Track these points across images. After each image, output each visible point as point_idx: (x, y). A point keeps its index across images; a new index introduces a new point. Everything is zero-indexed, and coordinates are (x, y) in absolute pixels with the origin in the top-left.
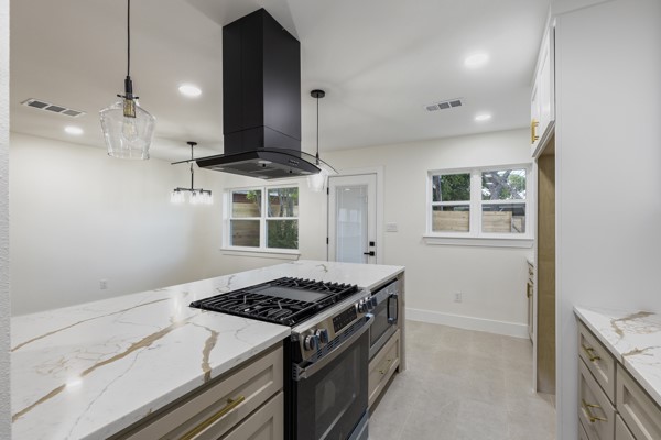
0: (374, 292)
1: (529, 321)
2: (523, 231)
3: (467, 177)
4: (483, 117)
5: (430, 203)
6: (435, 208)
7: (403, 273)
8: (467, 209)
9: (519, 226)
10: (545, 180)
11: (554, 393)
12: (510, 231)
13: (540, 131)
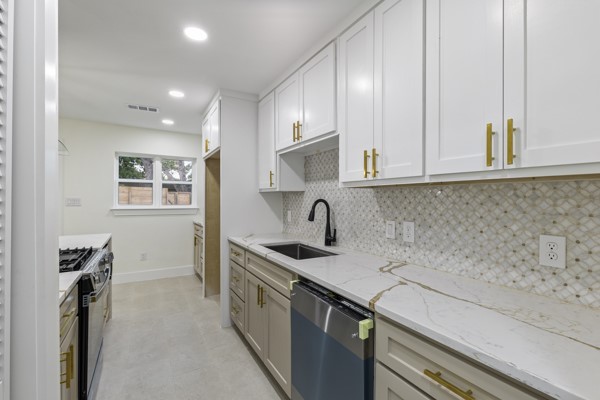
2: (190, 203)
4: (168, 122)
5: (117, 179)
6: (120, 183)
7: (110, 240)
8: (151, 185)
9: (173, 201)
10: (211, 178)
11: (219, 293)
12: (166, 204)
13: (212, 147)
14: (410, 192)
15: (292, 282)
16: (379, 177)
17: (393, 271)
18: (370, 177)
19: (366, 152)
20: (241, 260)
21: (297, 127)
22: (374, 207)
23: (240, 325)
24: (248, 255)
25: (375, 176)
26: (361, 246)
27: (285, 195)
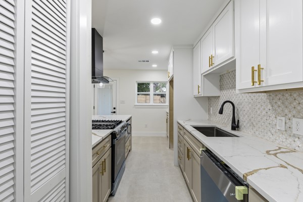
0: (127, 121)
1: (167, 131)
3: (149, 84)
4: (155, 66)
5: (136, 92)
6: (138, 94)
7: (131, 117)
8: (149, 95)
9: (163, 101)
10: (171, 88)
12: (160, 103)
13: (170, 75)
14: (299, 95)
15: (201, 149)
16: (263, 84)
17: (278, 155)
18: (257, 85)
19: (253, 68)
20: (182, 133)
21: (211, 58)
22: (267, 106)
23: (182, 166)
24: (185, 131)
25: (260, 84)
26: (257, 133)
27: (209, 98)
